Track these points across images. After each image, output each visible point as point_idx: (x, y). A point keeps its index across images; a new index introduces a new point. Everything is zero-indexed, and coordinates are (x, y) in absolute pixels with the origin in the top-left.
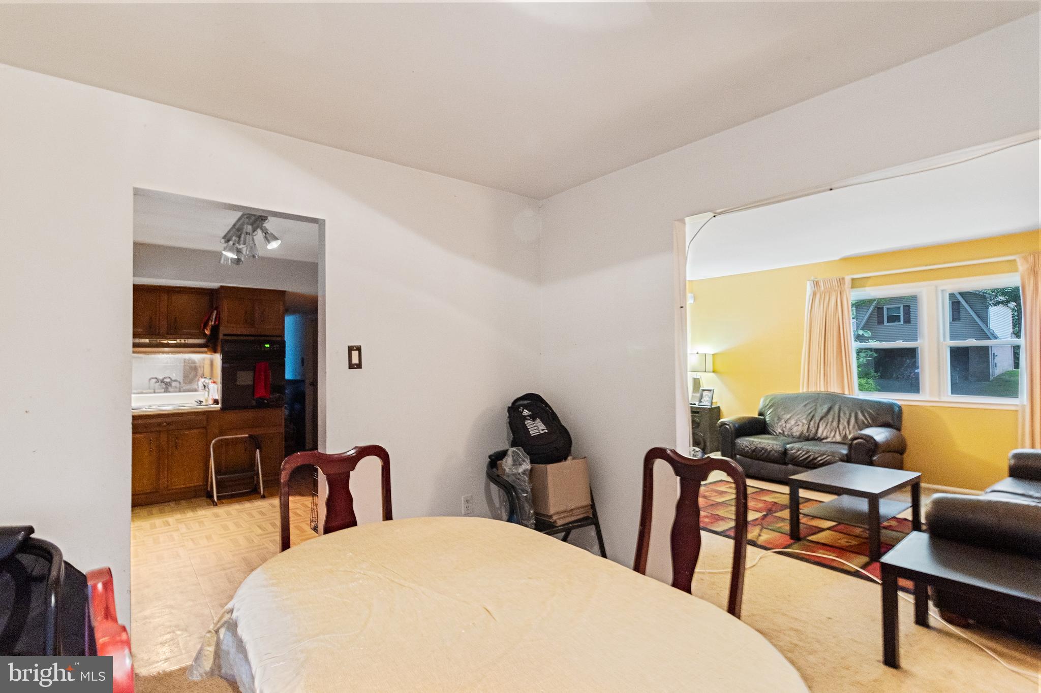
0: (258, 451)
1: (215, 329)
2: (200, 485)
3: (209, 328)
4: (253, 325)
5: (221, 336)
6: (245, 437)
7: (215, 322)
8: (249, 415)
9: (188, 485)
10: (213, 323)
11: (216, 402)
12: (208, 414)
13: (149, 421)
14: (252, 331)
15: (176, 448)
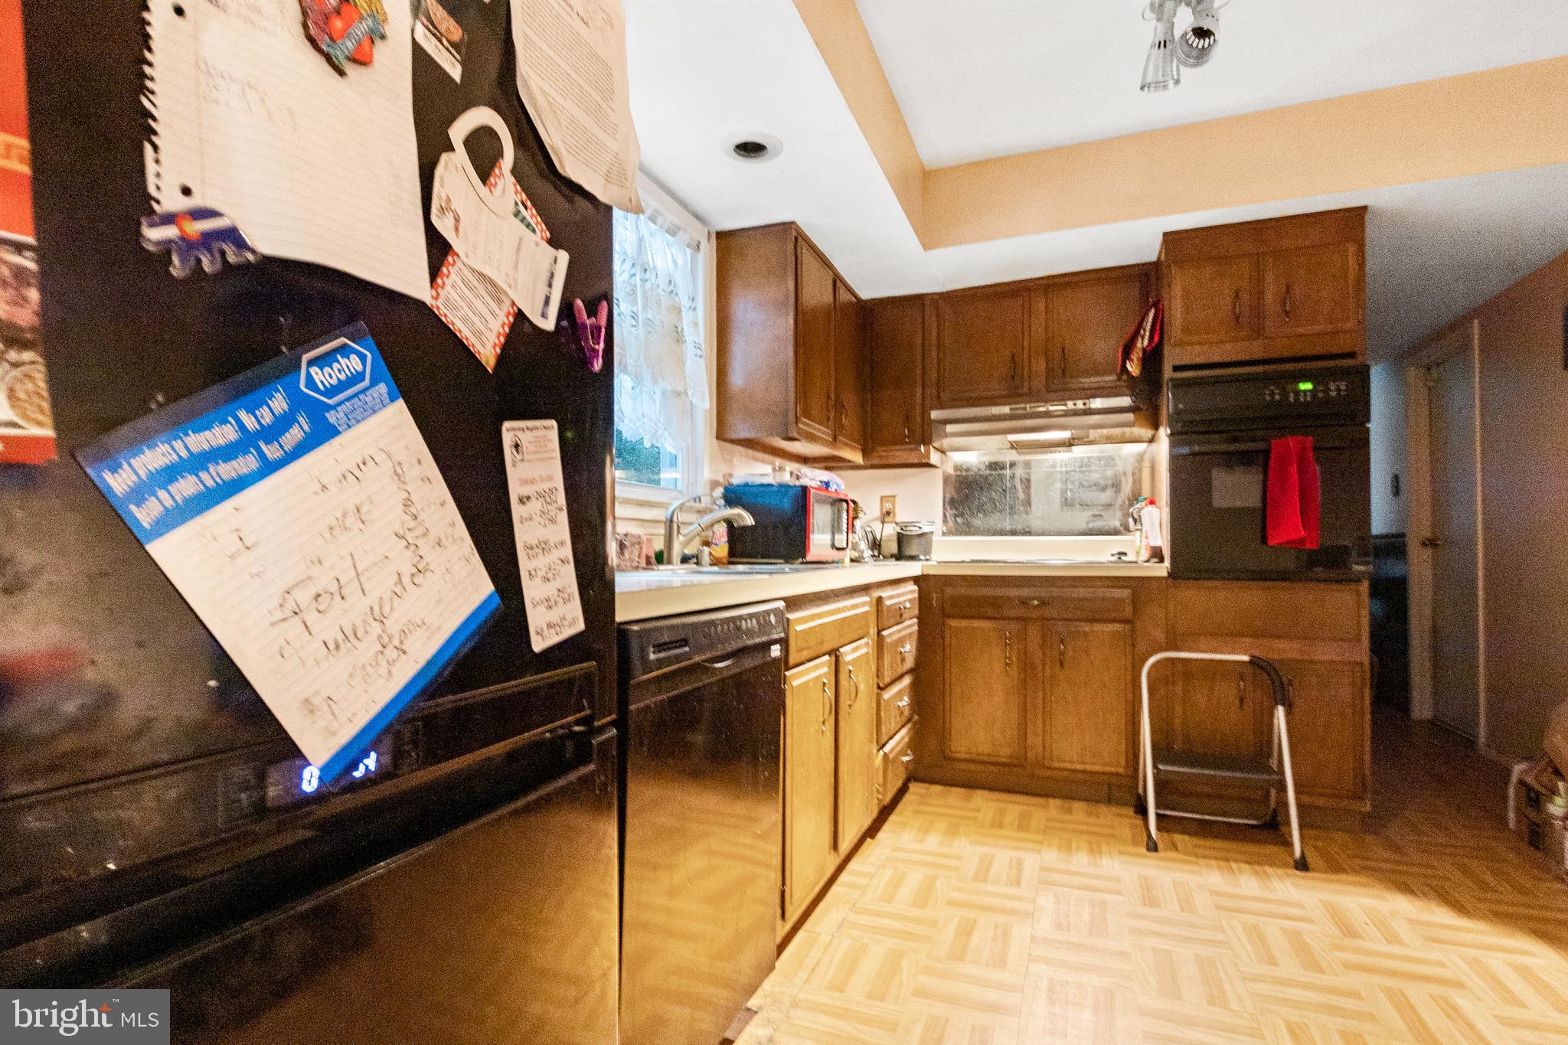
0: (1280, 712)
1: (1153, 359)
2: (1117, 774)
3: (1136, 355)
4: (1258, 331)
5: (1168, 373)
6: (1243, 663)
7: (1151, 339)
8: (1251, 598)
9: (1089, 768)
10: (1146, 342)
11: (1157, 554)
12: (1138, 586)
13: (1000, 592)
14: (1256, 349)
15: (1062, 665)
